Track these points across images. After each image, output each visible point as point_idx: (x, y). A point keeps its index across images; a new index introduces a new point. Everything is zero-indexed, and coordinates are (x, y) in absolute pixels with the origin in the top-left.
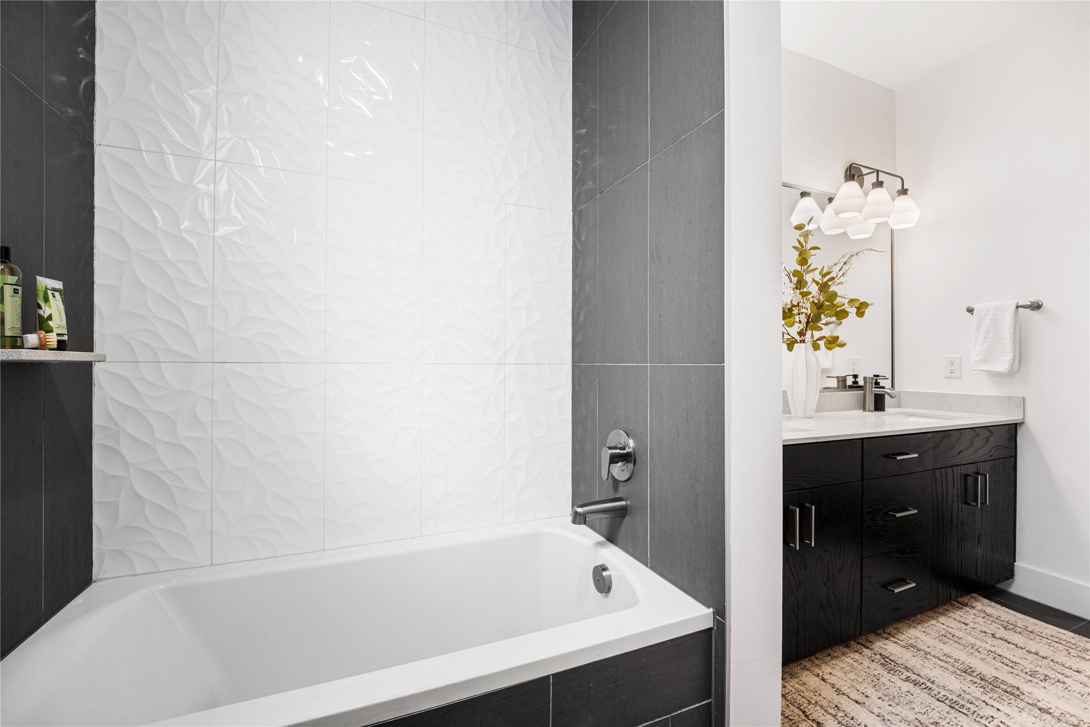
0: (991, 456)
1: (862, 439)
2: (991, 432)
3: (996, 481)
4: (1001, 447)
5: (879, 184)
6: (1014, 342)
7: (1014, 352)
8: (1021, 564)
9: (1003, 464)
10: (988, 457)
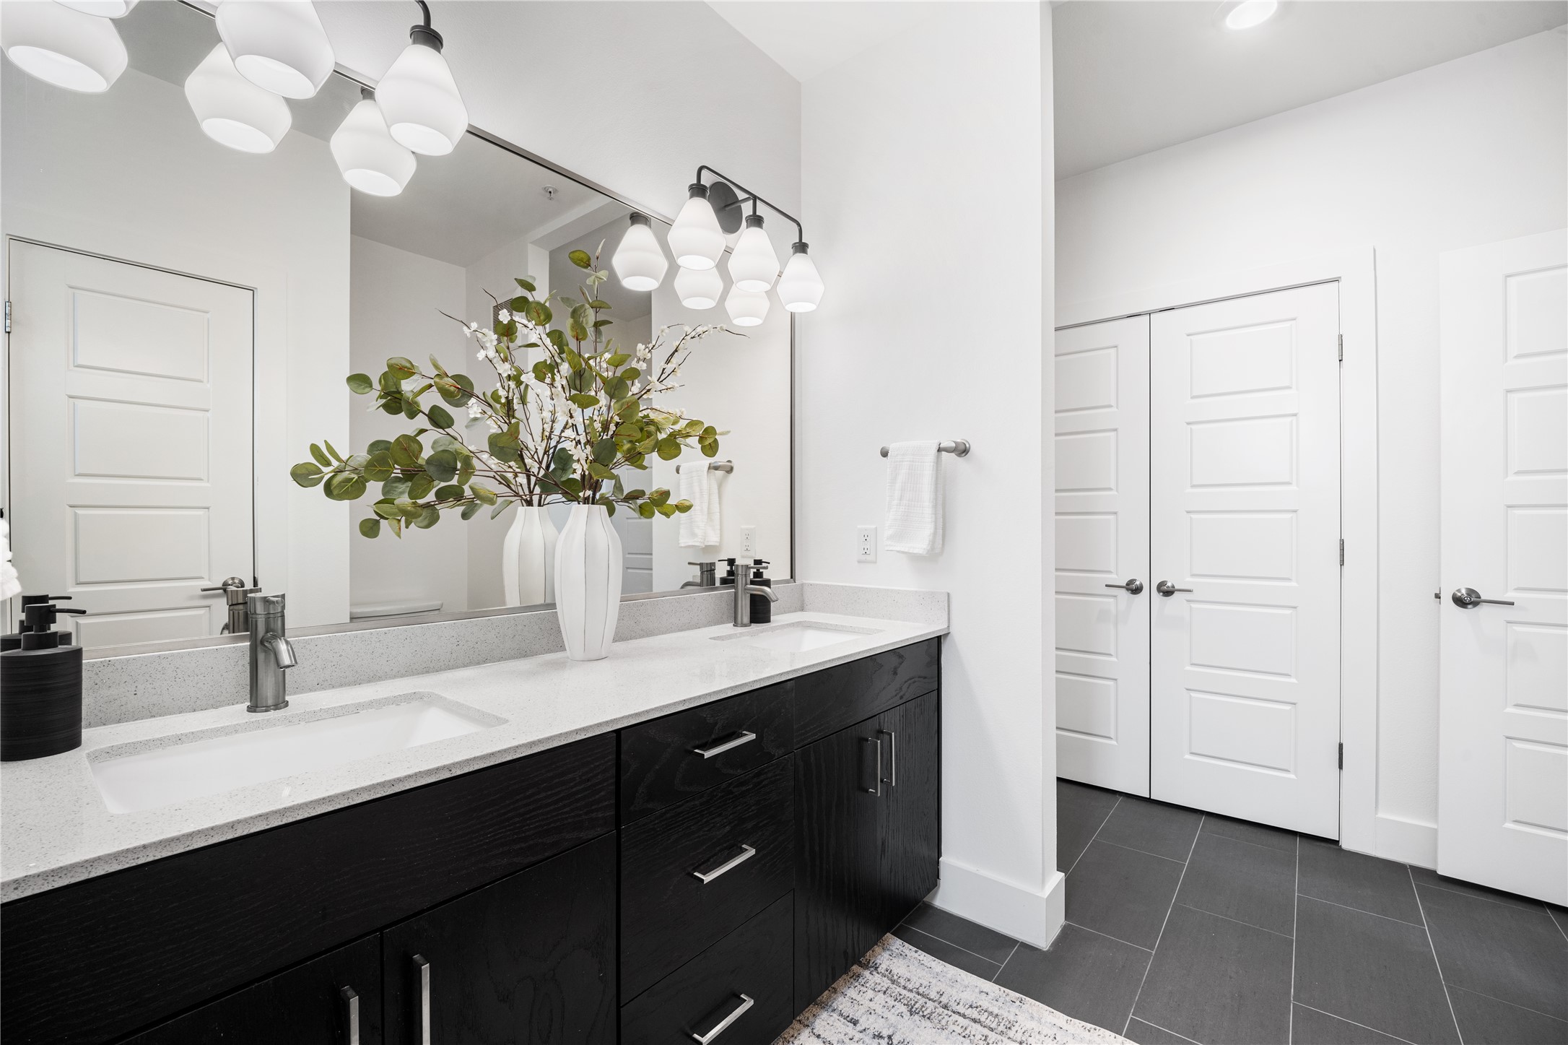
0: (901, 698)
1: (618, 732)
2: (901, 657)
3: (909, 737)
4: (916, 679)
5: (757, 221)
6: (935, 507)
7: (936, 522)
8: (948, 860)
9: (921, 705)
10: (897, 701)
